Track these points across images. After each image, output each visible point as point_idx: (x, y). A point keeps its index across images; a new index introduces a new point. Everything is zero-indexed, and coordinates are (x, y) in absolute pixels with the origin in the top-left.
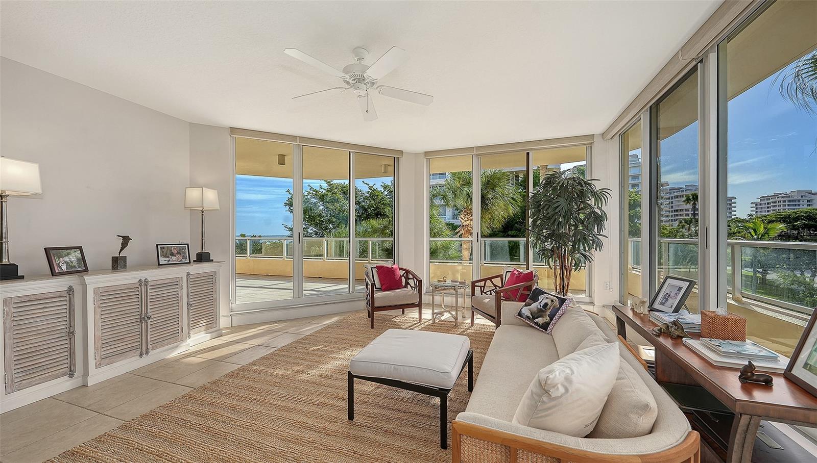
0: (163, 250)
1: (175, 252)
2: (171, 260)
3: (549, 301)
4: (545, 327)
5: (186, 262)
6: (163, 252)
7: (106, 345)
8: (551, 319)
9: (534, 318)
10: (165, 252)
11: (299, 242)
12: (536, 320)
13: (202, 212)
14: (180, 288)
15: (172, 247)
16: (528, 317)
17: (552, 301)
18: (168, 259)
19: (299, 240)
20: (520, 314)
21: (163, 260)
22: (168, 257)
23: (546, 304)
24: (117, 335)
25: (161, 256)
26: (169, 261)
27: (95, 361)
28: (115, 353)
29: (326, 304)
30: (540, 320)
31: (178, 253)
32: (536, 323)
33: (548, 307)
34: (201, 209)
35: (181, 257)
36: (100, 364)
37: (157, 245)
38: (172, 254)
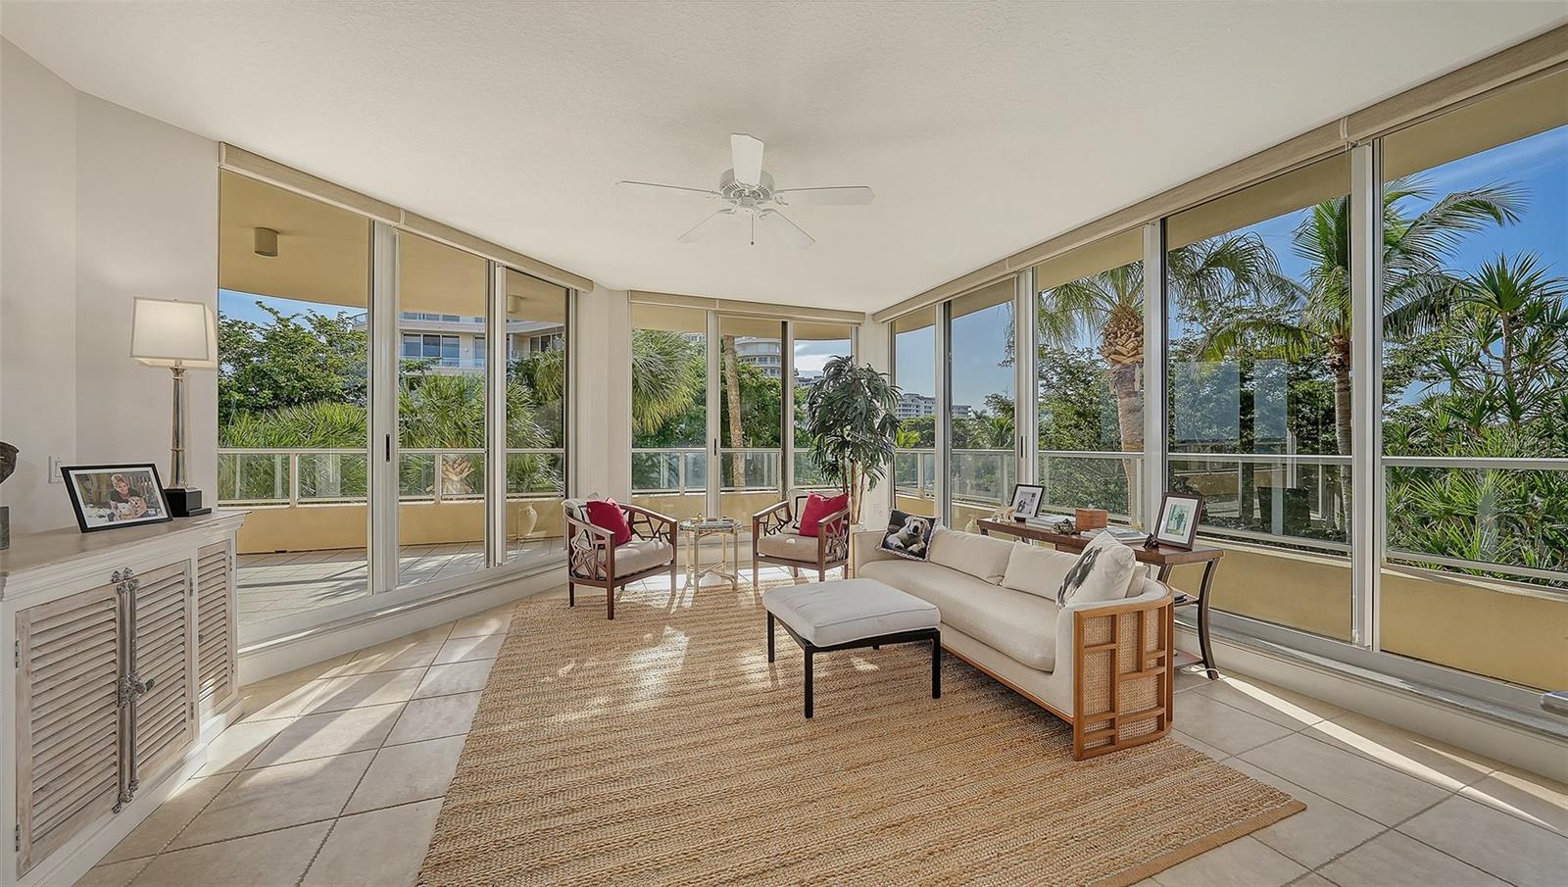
0: (88, 484)
1: (123, 489)
2: (117, 513)
3: (916, 524)
4: (922, 554)
5: (159, 517)
6: (88, 491)
7: (43, 795)
8: (927, 544)
9: (906, 546)
10: (94, 489)
11: (388, 458)
12: (910, 548)
13: (177, 371)
14: (187, 592)
15: (110, 475)
16: (899, 547)
17: (922, 523)
18: (108, 511)
19: (388, 454)
20: (885, 545)
21: (93, 517)
22: (106, 505)
23: (916, 529)
24: (67, 757)
25: (86, 504)
26: (111, 517)
27: (15, 855)
28: (64, 815)
29: (458, 595)
30: (915, 548)
31: (132, 493)
32: (911, 553)
33: (919, 530)
34: (172, 363)
35: (144, 504)
36: (28, 860)
37: (65, 471)
38: (117, 497)
